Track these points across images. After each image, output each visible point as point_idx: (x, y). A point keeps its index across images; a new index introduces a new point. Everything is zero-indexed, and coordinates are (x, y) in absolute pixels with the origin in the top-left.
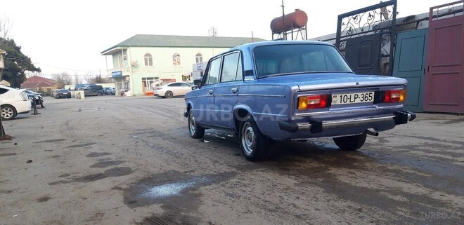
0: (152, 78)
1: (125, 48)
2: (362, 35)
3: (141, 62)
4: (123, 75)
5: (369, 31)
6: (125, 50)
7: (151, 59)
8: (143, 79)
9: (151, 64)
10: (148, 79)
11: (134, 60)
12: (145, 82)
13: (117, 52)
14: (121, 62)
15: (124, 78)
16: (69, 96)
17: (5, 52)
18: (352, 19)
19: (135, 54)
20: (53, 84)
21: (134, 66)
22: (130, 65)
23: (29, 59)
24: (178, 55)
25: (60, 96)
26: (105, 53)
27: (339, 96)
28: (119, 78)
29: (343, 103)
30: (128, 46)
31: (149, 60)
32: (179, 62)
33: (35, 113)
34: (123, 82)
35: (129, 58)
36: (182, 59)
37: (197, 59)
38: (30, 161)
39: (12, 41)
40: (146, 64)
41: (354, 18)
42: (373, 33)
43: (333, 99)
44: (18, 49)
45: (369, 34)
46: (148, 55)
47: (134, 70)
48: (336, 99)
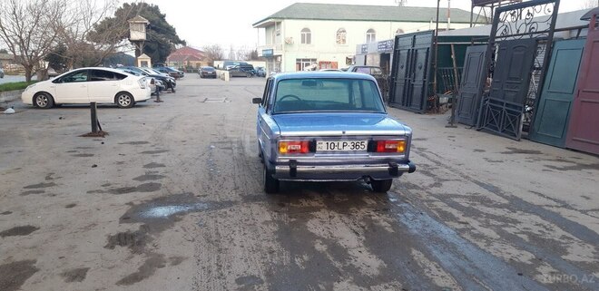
0: (309, 60)
1: (279, 20)
2: (518, 37)
3: (297, 38)
4: (275, 54)
5: (525, 34)
6: (279, 23)
7: (309, 36)
8: (297, 60)
9: (309, 42)
10: (304, 60)
11: (288, 36)
12: (300, 64)
13: (270, 25)
14: (274, 37)
15: (276, 57)
16: (214, 76)
17: (147, 21)
18: (510, 15)
19: (291, 28)
20: (203, 58)
21: (288, 43)
22: (283, 43)
23: (174, 30)
24: (344, 31)
25: (205, 76)
26: (258, 25)
27: (324, 143)
28: (271, 58)
29: (329, 150)
30: (283, 19)
31: (306, 37)
32: (344, 40)
33: (158, 101)
34: (274, 63)
35: (282, 35)
36: (348, 36)
37: (368, 36)
38: (96, 166)
39: (157, 7)
40: (303, 42)
41: (512, 15)
42: (528, 37)
43: (318, 146)
44: (163, 17)
45: (524, 37)
46: (306, 30)
47: (289, 48)
48: (321, 146)
